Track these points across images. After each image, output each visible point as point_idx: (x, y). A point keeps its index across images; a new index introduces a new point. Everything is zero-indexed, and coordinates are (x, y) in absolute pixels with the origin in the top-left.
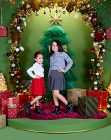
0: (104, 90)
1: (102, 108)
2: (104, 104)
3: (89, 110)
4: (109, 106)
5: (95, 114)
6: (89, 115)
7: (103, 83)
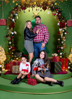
0: (66, 58)
1: (65, 69)
2: (66, 67)
3: (57, 69)
4: (69, 68)
5: (60, 72)
6: (57, 72)
7: (65, 54)
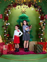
0: (45, 42)
1: (45, 50)
2: (45, 48)
6: (39, 53)
7: (44, 39)
